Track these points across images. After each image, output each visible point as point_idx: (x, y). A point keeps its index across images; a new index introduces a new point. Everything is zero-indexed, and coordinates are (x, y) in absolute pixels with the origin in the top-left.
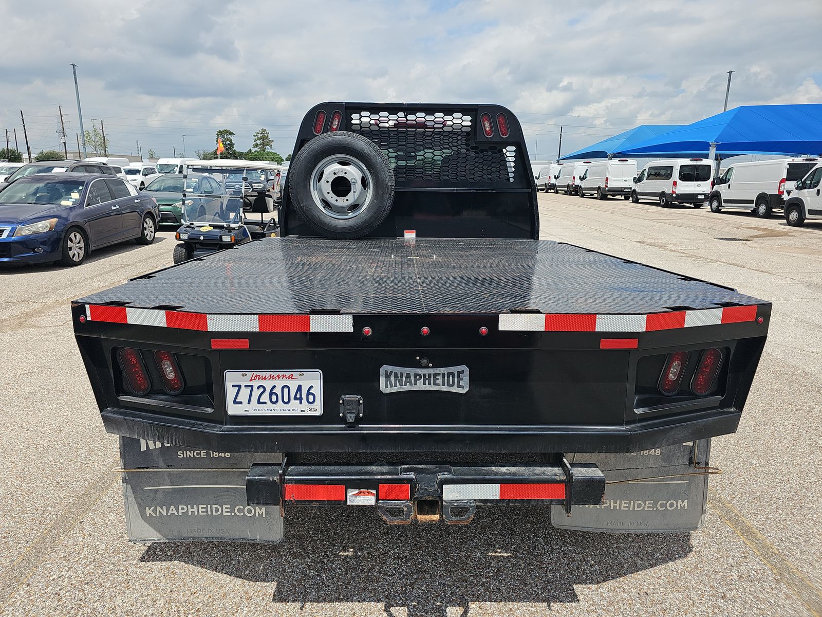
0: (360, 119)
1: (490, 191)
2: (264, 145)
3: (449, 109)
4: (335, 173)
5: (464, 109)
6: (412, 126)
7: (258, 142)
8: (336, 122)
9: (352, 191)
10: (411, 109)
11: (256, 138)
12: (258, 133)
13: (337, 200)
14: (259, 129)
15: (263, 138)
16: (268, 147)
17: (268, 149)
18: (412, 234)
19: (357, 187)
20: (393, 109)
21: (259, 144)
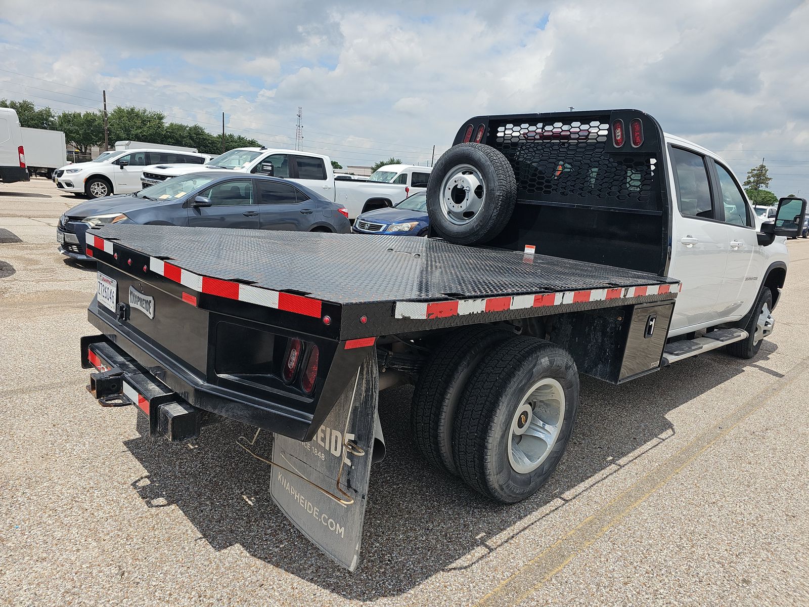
0: (504, 132)
1: (612, 210)
2: (758, 183)
3: (586, 117)
4: (455, 181)
5: (603, 116)
6: (548, 137)
7: (752, 179)
8: (480, 136)
9: (466, 199)
10: (548, 119)
11: (751, 175)
12: (754, 170)
13: (453, 206)
14: (758, 165)
15: (758, 176)
16: (762, 185)
17: (762, 187)
18: (532, 249)
19: (471, 196)
20: (532, 119)
21: (752, 181)
